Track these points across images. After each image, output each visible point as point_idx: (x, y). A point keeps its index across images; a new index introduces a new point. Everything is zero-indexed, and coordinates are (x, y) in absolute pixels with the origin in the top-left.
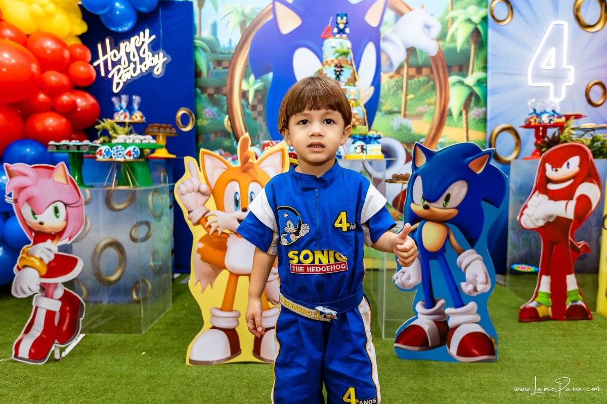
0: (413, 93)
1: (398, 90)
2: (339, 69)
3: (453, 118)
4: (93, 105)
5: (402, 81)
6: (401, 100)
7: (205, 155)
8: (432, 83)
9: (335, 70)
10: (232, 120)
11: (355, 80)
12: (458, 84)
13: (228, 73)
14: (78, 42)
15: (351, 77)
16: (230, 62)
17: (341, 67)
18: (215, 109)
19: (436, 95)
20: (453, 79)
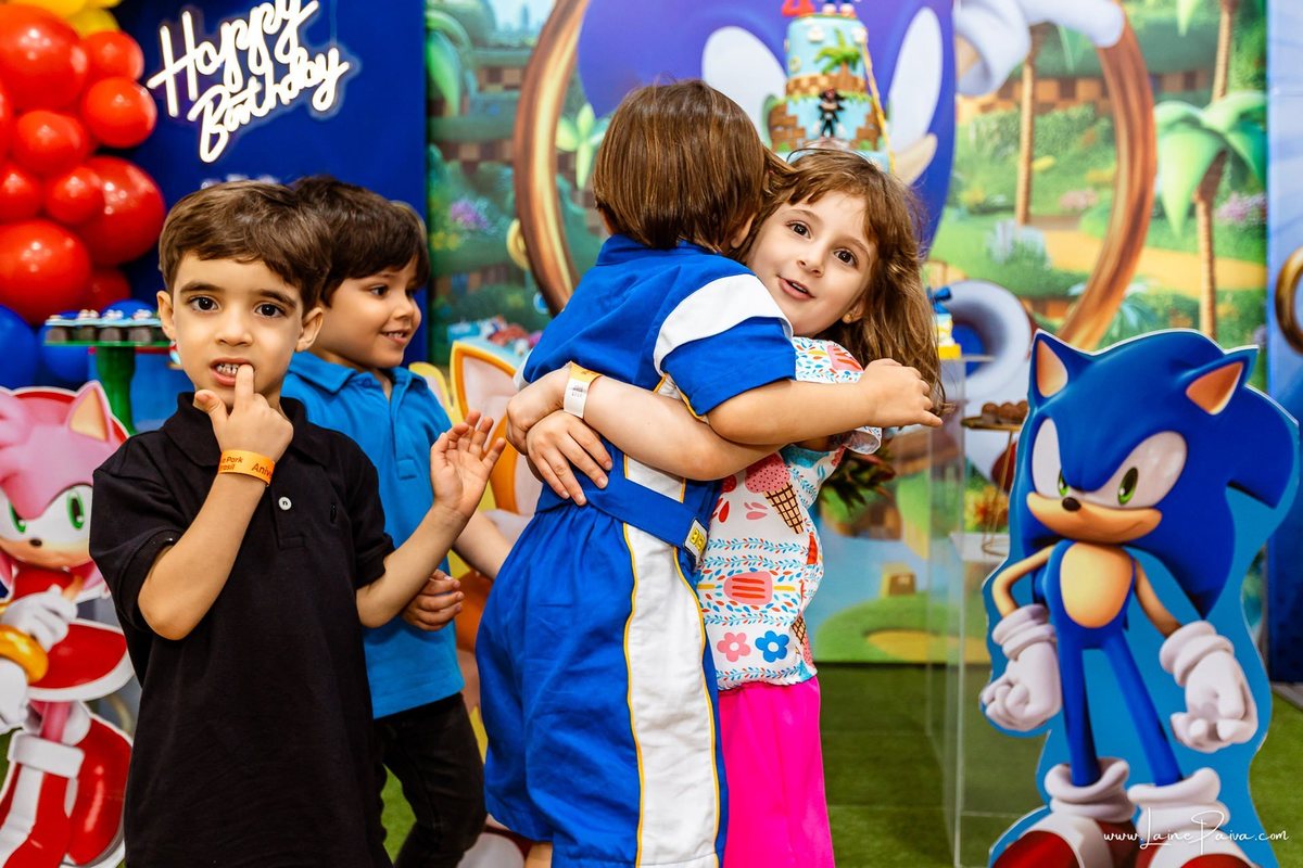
0: (1049, 153)
1: (1006, 144)
2: (832, 106)
3: (1168, 222)
4: (148, 196)
5: (1017, 118)
6: (1014, 173)
7: (466, 360)
8: (1104, 123)
9: (820, 108)
10: (529, 233)
11: (878, 131)
12: (1182, 127)
13: (517, 102)
14: (108, 25)
15: (867, 124)
16: (524, 70)
17: (838, 98)
18: (482, 204)
19: (1118, 158)
20: (1166, 112)
